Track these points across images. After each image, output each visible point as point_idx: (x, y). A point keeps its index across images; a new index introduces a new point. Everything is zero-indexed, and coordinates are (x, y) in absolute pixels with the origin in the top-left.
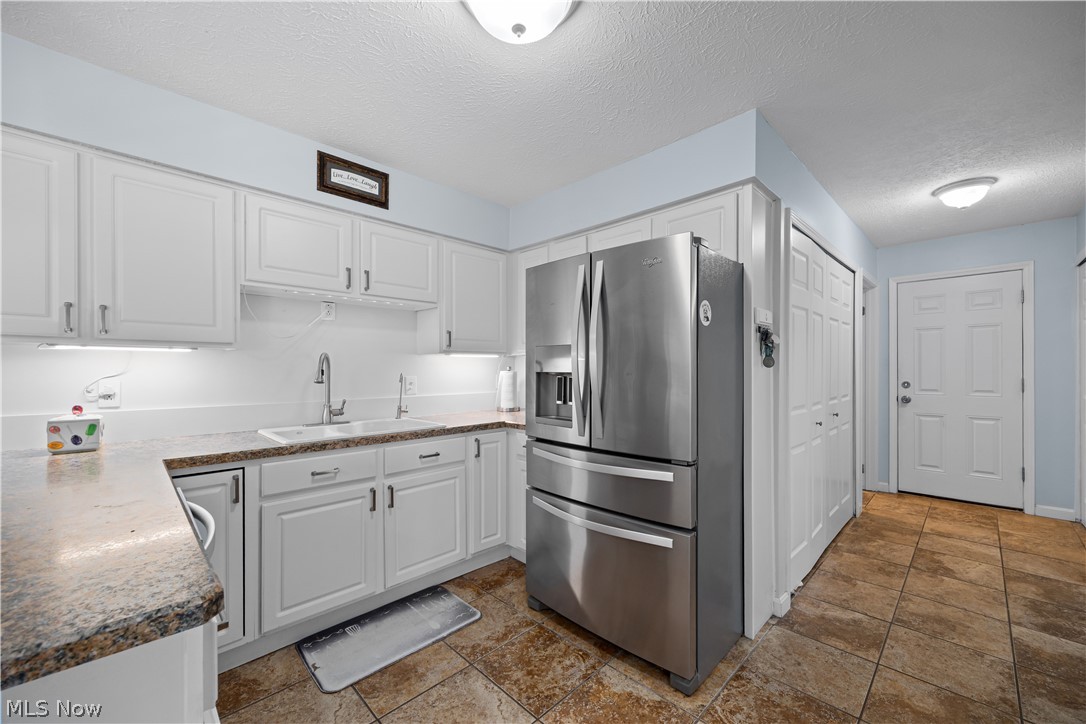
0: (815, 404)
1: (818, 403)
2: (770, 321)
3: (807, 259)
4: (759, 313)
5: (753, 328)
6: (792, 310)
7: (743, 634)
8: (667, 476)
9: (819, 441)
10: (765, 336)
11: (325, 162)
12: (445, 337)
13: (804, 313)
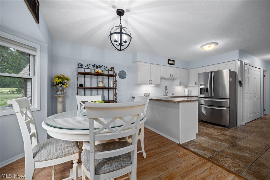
0: (250, 94)
1: (251, 93)
2: (241, 80)
3: (248, 69)
4: (239, 79)
5: (238, 81)
6: (245, 78)
7: (236, 126)
8: (225, 100)
9: (251, 100)
10: (240, 82)
11: (169, 60)
12: (180, 83)
13: (248, 78)
